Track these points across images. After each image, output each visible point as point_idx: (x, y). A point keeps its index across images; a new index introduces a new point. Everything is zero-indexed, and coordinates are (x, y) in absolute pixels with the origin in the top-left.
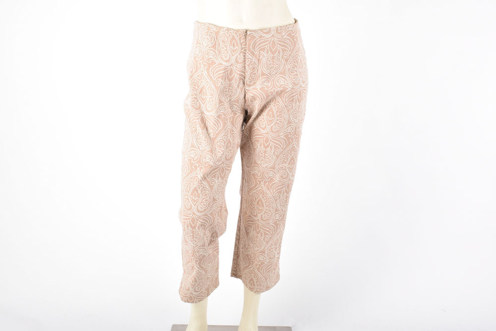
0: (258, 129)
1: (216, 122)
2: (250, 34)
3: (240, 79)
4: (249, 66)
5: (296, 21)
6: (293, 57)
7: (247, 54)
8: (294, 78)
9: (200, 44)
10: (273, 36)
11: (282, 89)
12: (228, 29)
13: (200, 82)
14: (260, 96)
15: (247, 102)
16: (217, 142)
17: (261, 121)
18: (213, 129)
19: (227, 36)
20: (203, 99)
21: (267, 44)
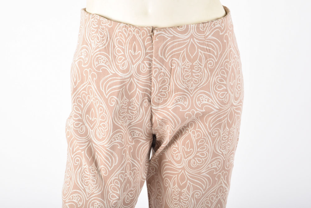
0: (170, 162)
1: (109, 155)
2: (158, 35)
3: (144, 95)
4: (156, 78)
5: (227, 12)
6: (222, 66)
7: (153, 62)
8: (222, 95)
9: (87, 45)
10: (192, 36)
11: (204, 111)
12: (127, 25)
13: (87, 98)
14: (173, 119)
15: (154, 125)
16: (111, 183)
17: (175, 151)
18: (105, 166)
19: (125, 36)
20: (91, 122)
21: (183, 49)
